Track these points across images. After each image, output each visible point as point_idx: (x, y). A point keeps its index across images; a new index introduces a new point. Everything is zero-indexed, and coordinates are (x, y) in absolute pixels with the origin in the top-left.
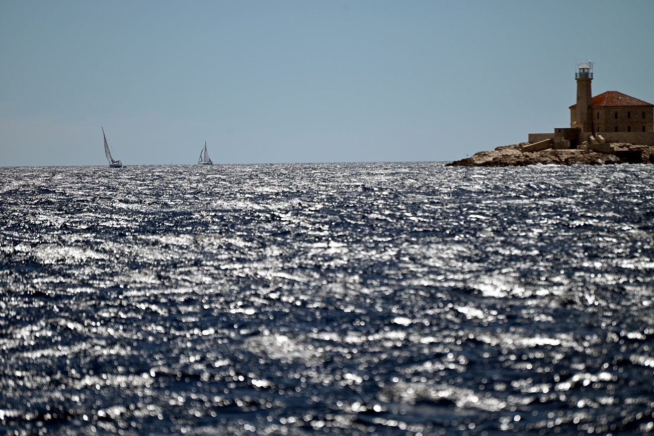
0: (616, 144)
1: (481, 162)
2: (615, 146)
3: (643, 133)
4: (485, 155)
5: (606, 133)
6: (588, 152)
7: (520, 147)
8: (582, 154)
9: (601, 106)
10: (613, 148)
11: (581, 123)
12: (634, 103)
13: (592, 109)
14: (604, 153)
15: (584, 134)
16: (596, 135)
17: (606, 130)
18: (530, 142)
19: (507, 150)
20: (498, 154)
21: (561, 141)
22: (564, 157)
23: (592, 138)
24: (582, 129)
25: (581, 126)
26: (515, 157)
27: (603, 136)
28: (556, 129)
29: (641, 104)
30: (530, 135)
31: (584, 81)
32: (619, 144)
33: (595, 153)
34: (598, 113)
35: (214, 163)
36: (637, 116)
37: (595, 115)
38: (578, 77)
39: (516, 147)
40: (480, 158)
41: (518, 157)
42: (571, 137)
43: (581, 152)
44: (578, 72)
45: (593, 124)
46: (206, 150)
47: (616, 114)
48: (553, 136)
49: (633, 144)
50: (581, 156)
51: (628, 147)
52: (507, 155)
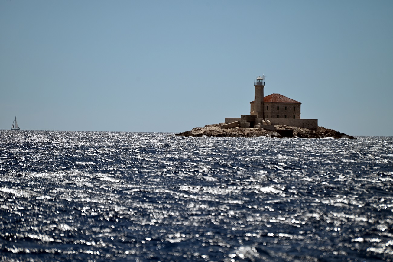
0: (278, 125)
1: (196, 134)
2: (277, 127)
3: (294, 119)
4: (199, 129)
5: (272, 119)
6: (261, 130)
7: (220, 125)
8: (257, 131)
9: (269, 102)
10: (276, 128)
11: (257, 112)
12: (289, 101)
13: (264, 104)
14: (270, 131)
15: (259, 119)
16: (266, 120)
17: (272, 117)
18: (226, 123)
19: (212, 127)
20: (207, 130)
21: (245, 123)
22: (246, 132)
23: (263, 121)
24: (258, 116)
25: (257, 114)
26: (217, 131)
27: (270, 121)
28: (242, 116)
29: (293, 102)
30: (226, 119)
31: (260, 87)
32: (279, 126)
33: (265, 130)
34: (267, 107)
35: (21, 129)
36: (290, 109)
37: (266, 108)
38: (256, 85)
39: (217, 126)
40: (196, 131)
41: (219, 132)
42: (251, 120)
43: (257, 129)
44: (256, 81)
45: (264, 113)
46: (16, 121)
47: (278, 107)
48: (240, 120)
49: (288, 126)
50: (257, 132)
51: (285, 127)
52: (212, 130)
